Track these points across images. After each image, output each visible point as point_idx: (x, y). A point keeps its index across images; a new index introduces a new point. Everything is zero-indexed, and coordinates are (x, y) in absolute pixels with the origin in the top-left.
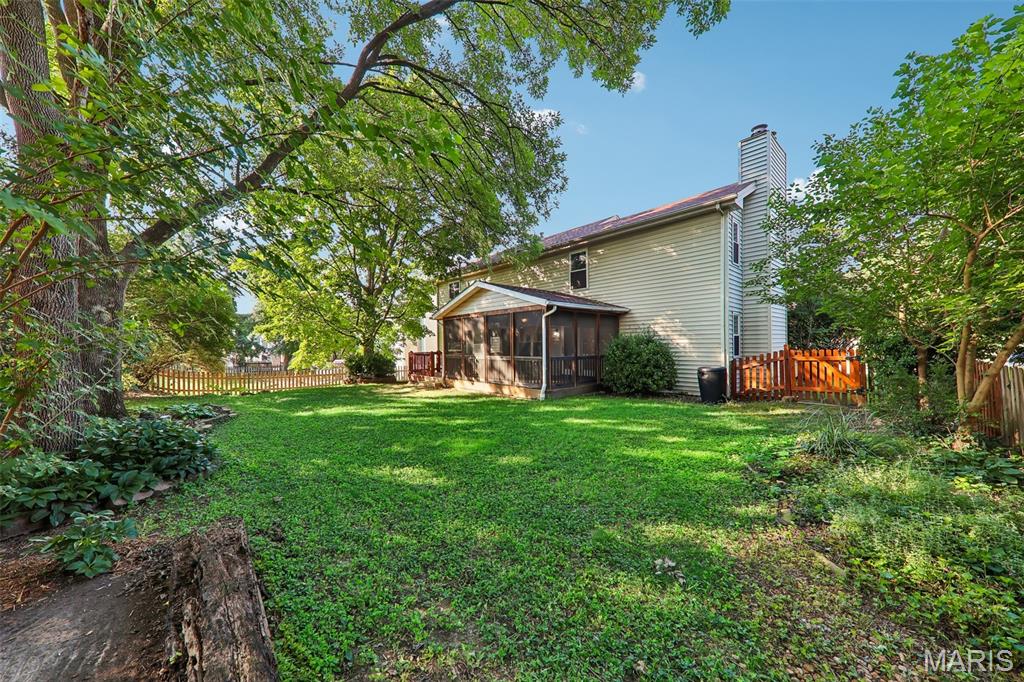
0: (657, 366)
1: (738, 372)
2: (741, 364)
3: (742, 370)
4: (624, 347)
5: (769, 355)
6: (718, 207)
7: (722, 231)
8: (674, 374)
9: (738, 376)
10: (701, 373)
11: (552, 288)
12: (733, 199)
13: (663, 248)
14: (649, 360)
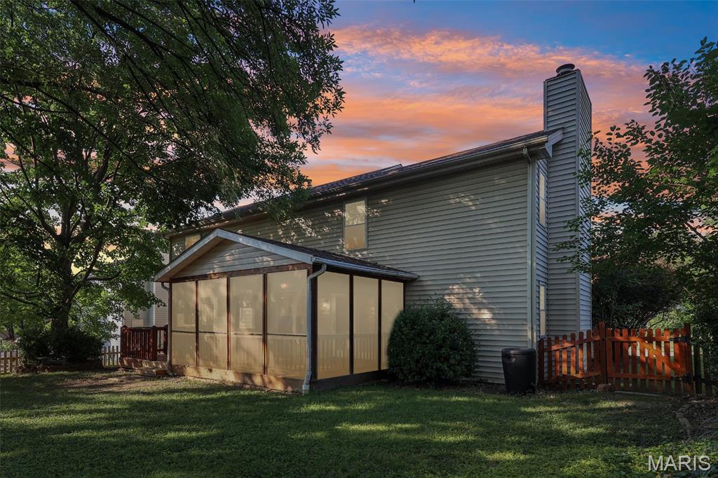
0: (454, 348)
1: (546, 354)
2: (550, 345)
3: (550, 352)
4: (414, 323)
5: (581, 334)
6: (525, 151)
7: (530, 182)
8: (473, 357)
9: (546, 360)
10: (506, 355)
11: (321, 246)
12: (543, 144)
13: (463, 199)
14: (444, 339)
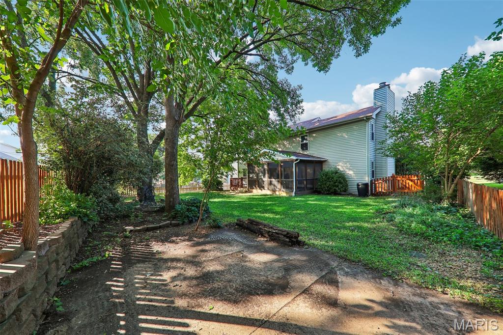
0: (340, 183)
1: (373, 185)
2: (375, 182)
3: (375, 184)
4: (326, 175)
5: (386, 178)
6: (365, 118)
7: (367, 128)
8: (347, 186)
9: (373, 187)
10: (358, 185)
11: (292, 150)
12: (371, 116)
13: (343, 134)
14: (337, 180)
